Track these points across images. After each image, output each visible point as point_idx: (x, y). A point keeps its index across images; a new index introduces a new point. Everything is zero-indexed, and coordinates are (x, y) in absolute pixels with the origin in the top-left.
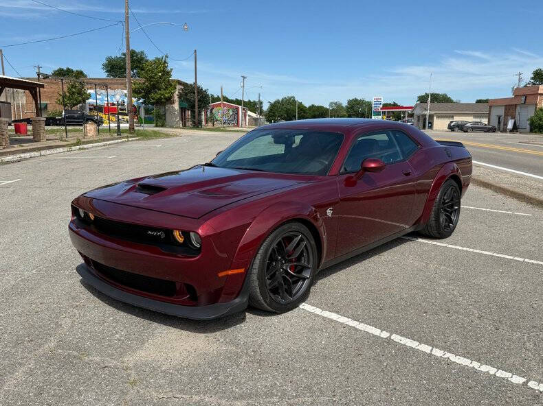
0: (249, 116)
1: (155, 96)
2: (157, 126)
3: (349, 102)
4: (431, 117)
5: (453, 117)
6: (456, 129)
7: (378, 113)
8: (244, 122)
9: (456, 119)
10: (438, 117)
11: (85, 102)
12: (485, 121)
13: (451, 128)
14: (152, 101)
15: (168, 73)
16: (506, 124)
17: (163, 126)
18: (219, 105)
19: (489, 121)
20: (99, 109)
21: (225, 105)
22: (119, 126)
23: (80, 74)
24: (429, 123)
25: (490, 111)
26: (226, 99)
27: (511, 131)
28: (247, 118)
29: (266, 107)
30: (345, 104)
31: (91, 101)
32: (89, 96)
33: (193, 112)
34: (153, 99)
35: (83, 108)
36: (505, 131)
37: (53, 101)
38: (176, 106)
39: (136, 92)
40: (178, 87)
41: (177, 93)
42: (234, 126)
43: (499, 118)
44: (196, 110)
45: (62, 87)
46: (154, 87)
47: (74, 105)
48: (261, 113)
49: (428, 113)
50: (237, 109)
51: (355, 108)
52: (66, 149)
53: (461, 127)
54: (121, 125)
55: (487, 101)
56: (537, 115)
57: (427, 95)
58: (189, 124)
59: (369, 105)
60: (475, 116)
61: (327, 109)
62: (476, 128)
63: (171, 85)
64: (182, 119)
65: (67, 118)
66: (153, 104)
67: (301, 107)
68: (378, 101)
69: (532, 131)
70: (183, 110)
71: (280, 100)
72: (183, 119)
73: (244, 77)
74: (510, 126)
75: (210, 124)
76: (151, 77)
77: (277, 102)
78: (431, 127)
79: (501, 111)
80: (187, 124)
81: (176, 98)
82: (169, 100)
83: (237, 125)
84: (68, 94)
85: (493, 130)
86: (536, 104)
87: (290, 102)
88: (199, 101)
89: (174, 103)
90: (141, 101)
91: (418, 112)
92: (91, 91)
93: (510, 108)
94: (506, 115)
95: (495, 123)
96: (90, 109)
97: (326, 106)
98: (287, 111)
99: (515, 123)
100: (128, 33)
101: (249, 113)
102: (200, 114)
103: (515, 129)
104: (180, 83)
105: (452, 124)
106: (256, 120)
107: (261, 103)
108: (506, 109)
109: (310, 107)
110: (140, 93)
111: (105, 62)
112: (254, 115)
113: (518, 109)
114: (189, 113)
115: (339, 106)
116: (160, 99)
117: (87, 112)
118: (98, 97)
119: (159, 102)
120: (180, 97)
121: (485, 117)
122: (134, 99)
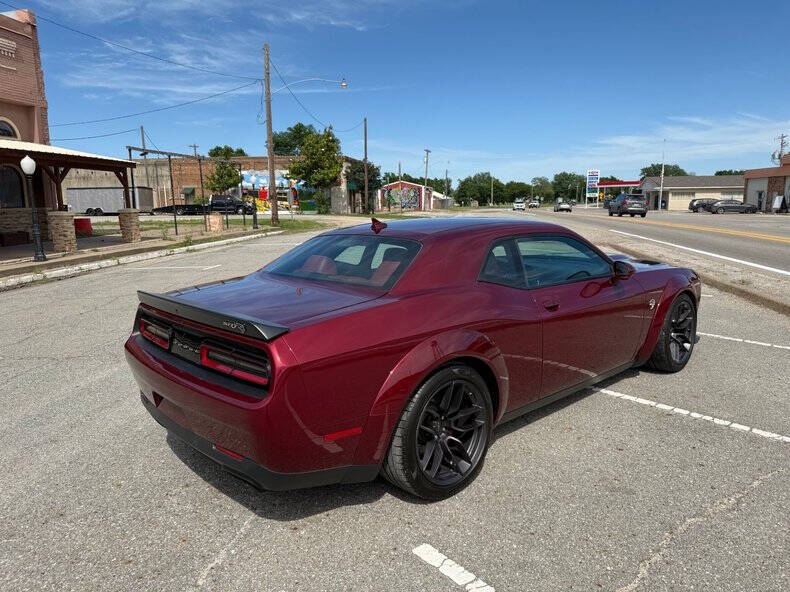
0: (435, 197)
1: (318, 175)
2: (319, 213)
3: (556, 177)
4: (665, 193)
5: (693, 194)
6: (701, 209)
7: (594, 190)
8: (428, 205)
9: (699, 196)
10: (675, 194)
11: (236, 185)
12: (740, 198)
13: (694, 209)
14: (314, 183)
15: (334, 149)
16: (770, 202)
17: (327, 212)
18: (397, 186)
19: (745, 199)
20: (254, 193)
21: (403, 185)
22: (275, 214)
23: (240, 153)
24: (663, 202)
25: (746, 185)
27: (779, 211)
28: (432, 199)
29: (455, 186)
30: (551, 179)
31: (244, 183)
32: (242, 178)
33: (363, 195)
34: (315, 180)
35: (234, 193)
36: (768, 211)
38: (343, 187)
39: (295, 172)
40: (345, 165)
41: (344, 172)
42: (416, 210)
43: (760, 194)
44: (367, 193)
45: (211, 169)
46: (316, 166)
47: (224, 189)
48: (449, 193)
49: (660, 189)
50: (420, 189)
51: (564, 185)
53: (708, 207)
54: (279, 212)
55: (742, 173)
57: (660, 167)
58: (359, 209)
59: (581, 180)
60: (724, 192)
61: (529, 187)
62: (729, 208)
63: (336, 162)
64: (350, 204)
65: (216, 205)
66: (316, 187)
67: (498, 186)
68: (593, 175)
70: (351, 193)
71: (473, 177)
72: (352, 204)
73: (428, 151)
74: (777, 203)
75: (385, 208)
76: (313, 154)
77: (468, 180)
78: (665, 207)
79: (763, 186)
80: (357, 210)
81: (344, 180)
82: (335, 181)
83: (419, 208)
84: (217, 176)
85: (753, 210)
87: (485, 178)
88: (370, 181)
89: (339, 184)
90: (302, 183)
91: (647, 188)
92: (245, 173)
93: (776, 180)
94: (771, 190)
95: (753, 201)
96: (244, 195)
97: (529, 182)
98: (480, 189)
99: (784, 200)
102: (372, 196)
103: (785, 208)
104: (347, 160)
105: (695, 204)
106: (443, 201)
107: (449, 181)
108: (770, 182)
109: (508, 185)
110: (300, 173)
112: (440, 196)
113: (788, 182)
114: (358, 196)
115: (543, 181)
116: (324, 180)
117: (239, 198)
118: (254, 179)
119: (323, 184)
120: (347, 176)
121: (740, 193)
122: (294, 181)
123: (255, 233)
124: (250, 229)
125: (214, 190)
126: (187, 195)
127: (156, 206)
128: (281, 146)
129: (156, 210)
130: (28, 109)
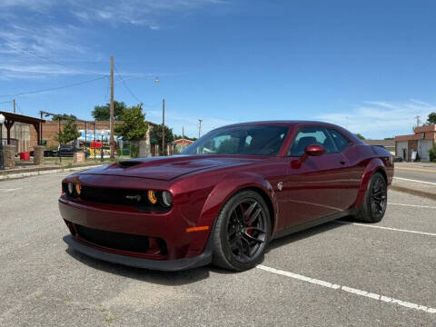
1: (131, 134)
11: (75, 139)
14: (129, 138)
15: (143, 117)
16: (410, 156)
17: (136, 157)
18: (181, 142)
19: (396, 154)
20: (87, 144)
21: (185, 142)
23: (73, 119)
25: (396, 146)
26: (186, 138)
27: (415, 161)
31: (81, 138)
32: (80, 134)
33: (161, 146)
34: (130, 136)
35: (74, 144)
36: (409, 160)
37: (52, 138)
38: (148, 142)
39: (117, 131)
40: (150, 127)
41: (148, 131)
43: (404, 151)
44: (163, 144)
46: (131, 127)
47: (68, 141)
52: (59, 170)
54: (104, 156)
55: (393, 139)
56: (434, 148)
63: (144, 125)
64: (151, 152)
65: (62, 151)
66: (130, 140)
69: (432, 160)
70: (152, 144)
74: (414, 156)
76: (129, 120)
79: (405, 146)
81: (148, 136)
82: (142, 137)
84: (63, 134)
85: (400, 160)
86: (433, 140)
88: (165, 137)
89: (145, 139)
90: (120, 138)
92: (82, 131)
93: (412, 142)
94: (410, 148)
95: (401, 155)
96: (80, 145)
99: (417, 155)
100: (112, 84)
101: (205, 149)
102: (166, 147)
103: (418, 159)
104: (151, 124)
108: (409, 144)
110: (119, 131)
111: (93, 110)
113: (419, 144)
114: (157, 147)
116: (135, 136)
117: (78, 147)
118: (86, 135)
119: (134, 139)
120: (151, 134)
121: (392, 150)
122: (115, 137)
124: (99, 162)
128: (101, 114)
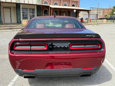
123: (113, 23)
124: (112, 22)
125: (111, 15)
126: (105, 16)
127: (98, 18)
129: (98, 19)
130: (77, 2)
